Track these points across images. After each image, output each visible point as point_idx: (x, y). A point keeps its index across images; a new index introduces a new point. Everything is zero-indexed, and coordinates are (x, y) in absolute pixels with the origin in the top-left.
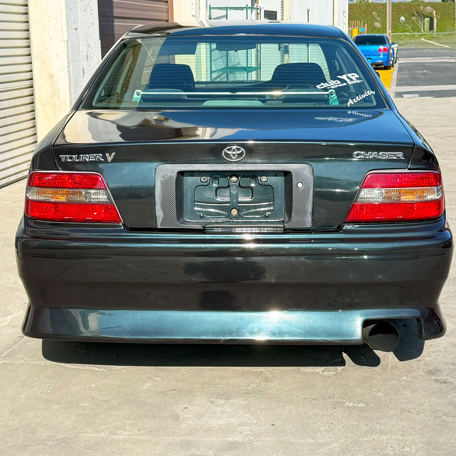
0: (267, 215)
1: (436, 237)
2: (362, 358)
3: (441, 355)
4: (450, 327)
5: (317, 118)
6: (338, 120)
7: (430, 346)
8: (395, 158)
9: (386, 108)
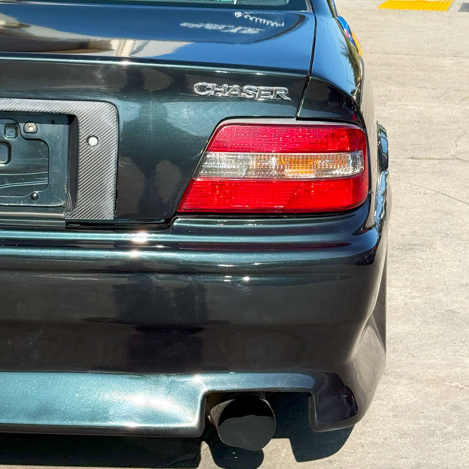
0: (35, 195)
1: (350, 244)
2: (234, 453)
3: (373, 453)
4: (408, 399)
5: (184, 24)
6: (225, 28)
7: (361, 434)
8: (272, 97)
9: (306, 9)
